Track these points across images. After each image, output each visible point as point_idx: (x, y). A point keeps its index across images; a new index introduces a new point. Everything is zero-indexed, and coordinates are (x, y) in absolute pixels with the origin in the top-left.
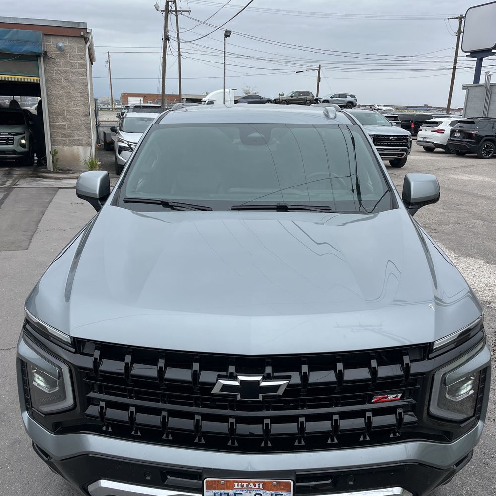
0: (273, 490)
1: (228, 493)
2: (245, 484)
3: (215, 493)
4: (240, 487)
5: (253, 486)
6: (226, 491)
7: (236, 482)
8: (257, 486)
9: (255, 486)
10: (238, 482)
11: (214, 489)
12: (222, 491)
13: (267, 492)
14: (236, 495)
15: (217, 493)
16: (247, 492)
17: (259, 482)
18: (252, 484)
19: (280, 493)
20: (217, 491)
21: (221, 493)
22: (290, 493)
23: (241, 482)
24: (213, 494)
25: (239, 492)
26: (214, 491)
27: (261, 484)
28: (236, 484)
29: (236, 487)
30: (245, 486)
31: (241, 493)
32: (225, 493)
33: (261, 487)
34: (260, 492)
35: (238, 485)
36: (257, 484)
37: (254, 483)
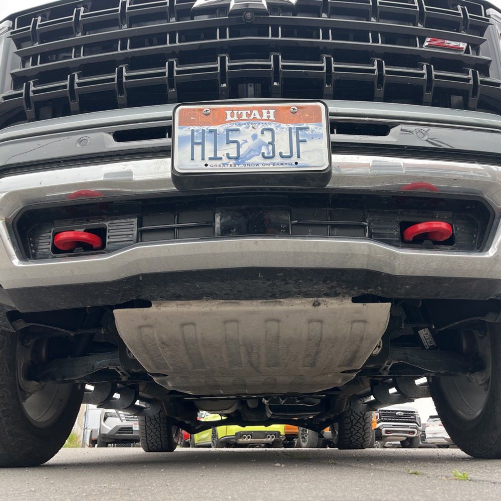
0: (291, 122)
1: (215, 131)
2: (244, 112)
3: (193, 131)
4: (235, 118)
5: (258, 117)
6: (212, 127)
7: (228, 109)
8: (265, 117)
9: (261, 115)
10: (233, 110)
11: (193, 123)
12: (205, 128)
13: (283, 125)
14: (230, 133)
15: (197, 131)
16: (248, 128)
17: (268, 109)
18: (256, 112)
19: (305, 125)
20: (196, 128)
21: (203, 131)
22: (321, 126)
23: (238, 109)
24: (190, 133)
25: (234, 127)
26: (192, 128)
27: (272, 112)
28: (229, 113)
29: (229, 118)
30: (244, 117)
31: (238, 130)
32: (211, 131)
33: (272, 118)
34: (269, 127)
35: (232, 116)
36: (265, 112)
37: (260, 111)
